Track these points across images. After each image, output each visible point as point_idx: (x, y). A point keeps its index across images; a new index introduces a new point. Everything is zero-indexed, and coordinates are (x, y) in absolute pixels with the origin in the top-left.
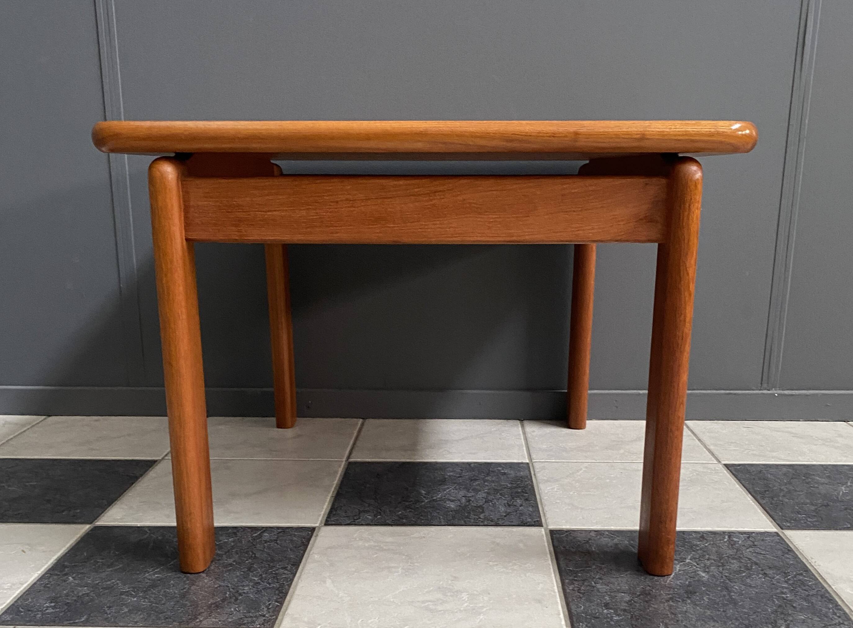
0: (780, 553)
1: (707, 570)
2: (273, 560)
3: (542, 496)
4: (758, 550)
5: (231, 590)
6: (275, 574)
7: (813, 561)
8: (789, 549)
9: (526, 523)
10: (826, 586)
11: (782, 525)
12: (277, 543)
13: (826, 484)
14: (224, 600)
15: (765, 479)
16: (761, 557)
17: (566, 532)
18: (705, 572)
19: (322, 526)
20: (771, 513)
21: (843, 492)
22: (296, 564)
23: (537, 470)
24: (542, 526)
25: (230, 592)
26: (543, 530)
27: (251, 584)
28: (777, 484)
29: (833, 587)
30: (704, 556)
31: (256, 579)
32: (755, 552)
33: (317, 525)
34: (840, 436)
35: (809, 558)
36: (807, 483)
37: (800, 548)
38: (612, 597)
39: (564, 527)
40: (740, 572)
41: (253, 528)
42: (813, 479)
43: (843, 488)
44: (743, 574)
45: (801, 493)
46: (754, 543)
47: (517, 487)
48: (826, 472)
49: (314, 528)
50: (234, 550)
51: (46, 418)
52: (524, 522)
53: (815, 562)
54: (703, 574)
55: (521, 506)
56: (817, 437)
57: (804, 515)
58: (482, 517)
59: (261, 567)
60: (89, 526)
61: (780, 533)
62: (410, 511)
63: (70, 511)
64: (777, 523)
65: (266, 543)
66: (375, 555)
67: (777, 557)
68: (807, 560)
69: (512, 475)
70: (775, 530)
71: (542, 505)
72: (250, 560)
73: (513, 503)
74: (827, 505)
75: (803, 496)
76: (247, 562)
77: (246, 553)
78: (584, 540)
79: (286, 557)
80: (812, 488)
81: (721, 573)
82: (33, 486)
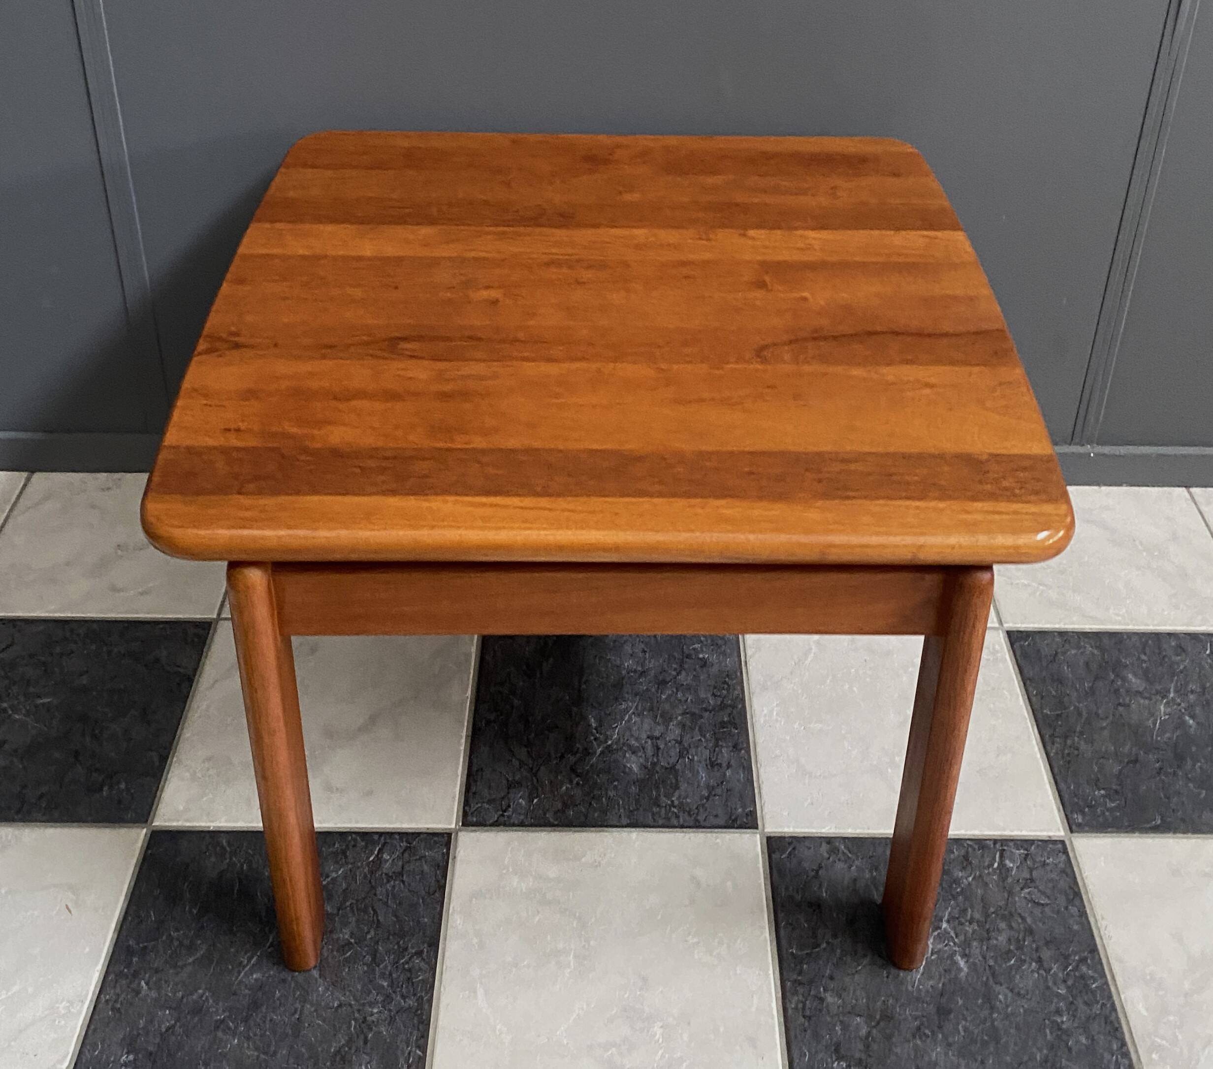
0: (1062, 901)
1: (967, 952)
2: (401, 934)
3: (757, 736)
4: (1036, 896)
5: (357, 1015)
6: (410, 970)
7: (1102, 924)
8: (1076, 890)
9: (735, 820)
10: (1113, 989)
11: (1072, 821)
12: (403, 882)
13: (1140, 693)
14: (350, 1041)
15: (1060, 680)
16: (1037, 911)
17: (790, 844)
18: (964, 955)
19: (460, 830)
20: (1062, 786)
21: (1160, 718)
22: (434, 943)
23: (749, 653)
24: (757, 828)
25: (355, 1020)
26: (758, 836)
27: (380, 998)
28: (1075, 695)
29: (1123, 997)
30: (964, 911)
31: (385, 984)
32: (1033, 901)
33: (453, 826)
34: (1175, 538)
35: (1099, 917)
36: (1116, 692)
37: (1090, 887)
38: (845, 1027)
39: (786, 830)
40: (1008, 954)
41: (367, 837)
42: (1124, 679)
43: (1162, 708)
44: (1012, 962)
45: (1104, 724)
46: (1031, 875)
47: (722, 707)
48: (1143, 657)
49: (449, 835)
50: (348, 904)
51: (28, 480)
52: (733, 817)
53: (1106, 927)
54: (962, 963)
55: (729, 766)
56: (1141, 543)
57: (1102, 792)
58: (676, 803)
59: (388, 952)
60: (145, 830)
61: (1067, 843)
62: (578, 784)
63: (111, 787)
64: (1066, 815)
65: (388, 881)
66: (537, 919)
67: (1058, 912)
68: (1096, 921)
69: (714, 670)
70: (1062, 833)
71: (756, 762)
72: (372, 933)
73: (717, 758)
74: (1136, 761)
75: (1106, 733)
76: (369, 936)
77: (365, 911)
78: (813, 870)
79: (419, 922)
80: (1121, 709)
81: (984, 958)
82: (48, 707)
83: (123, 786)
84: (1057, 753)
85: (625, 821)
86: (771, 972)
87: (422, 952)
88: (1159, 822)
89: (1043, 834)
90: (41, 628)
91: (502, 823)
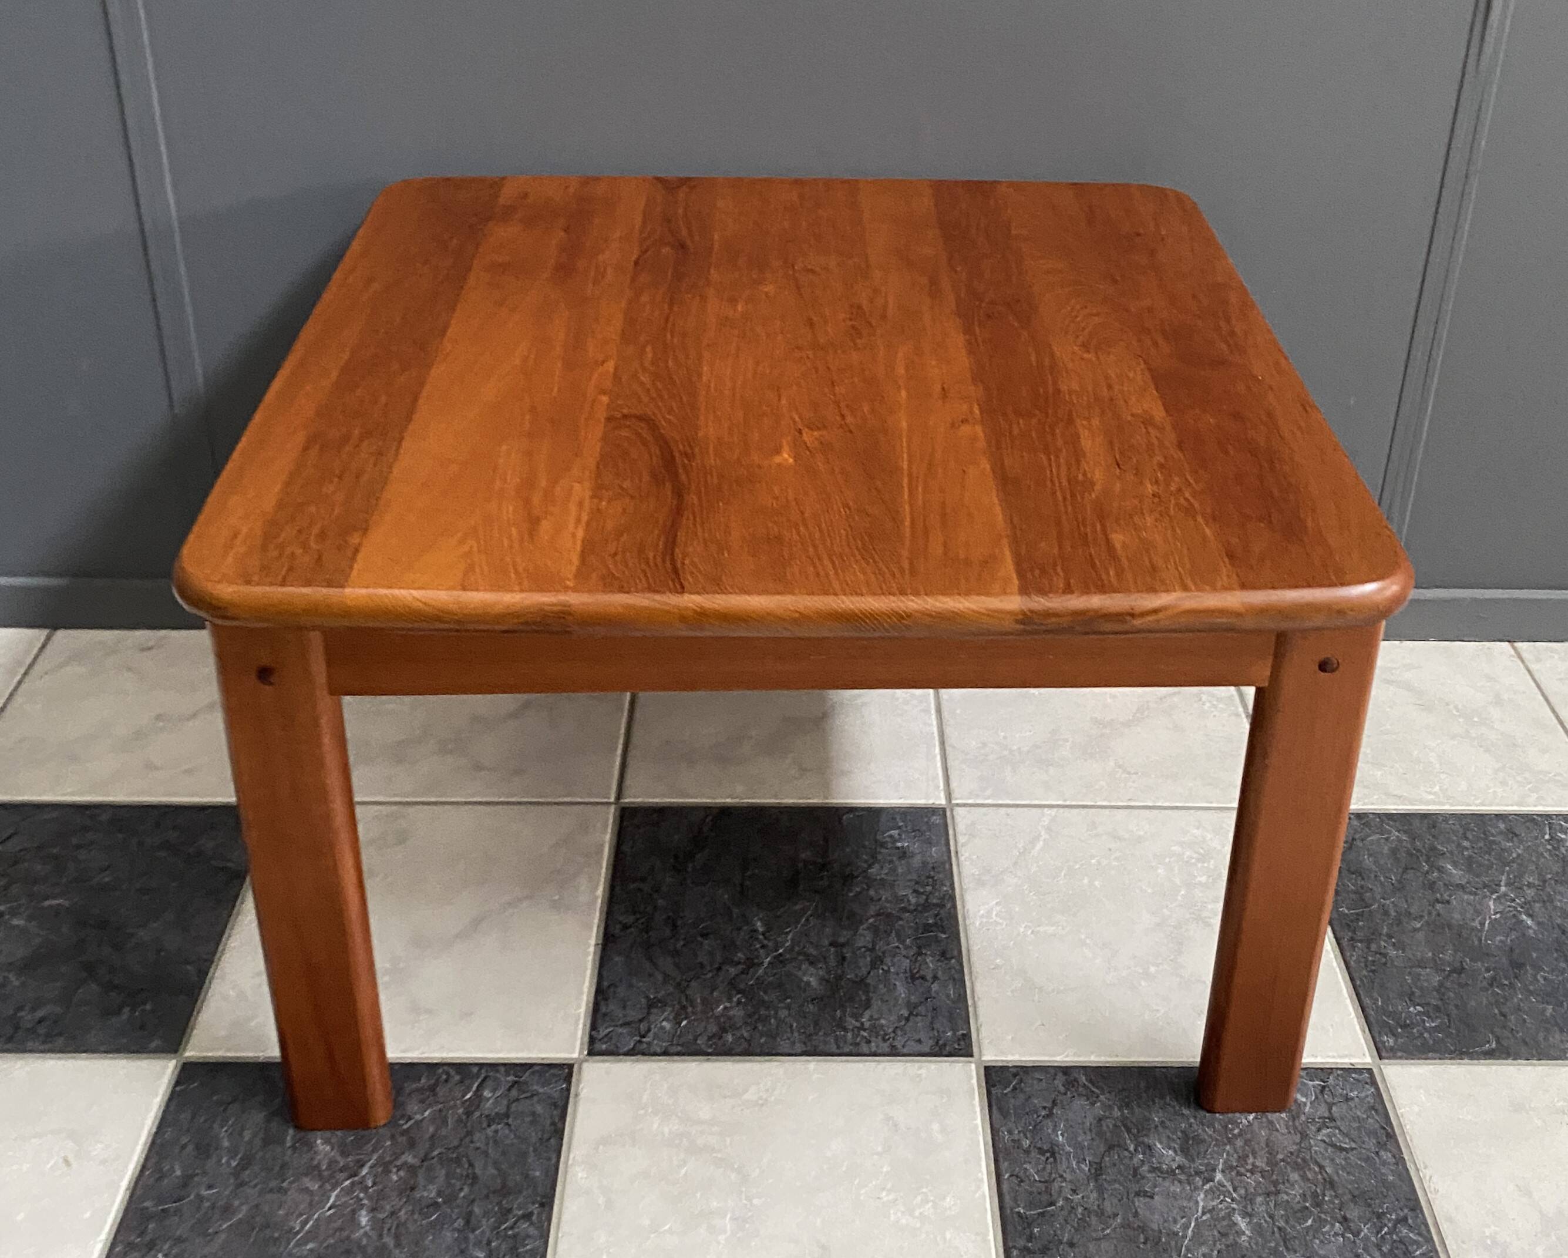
0: (1371, 1144)
1: (1249, 1210)
2: (505, 1192)
3: (971, 942)
4: (1339, 1139)
6: (515, 1236)
7: (1426, 1173)
8: (1390, 1130)
9: (945, 1046)
11: (1380, 1045)
12: (509, 1126)
13: (1462, 887)
16: (1340, 1158)
17: (1015, 1075)
18: (1245, 1214)
19: (585, 1061)
20: (1367, 1001)
21: (1490, 917)
22: (547, 1202)
23: (960, 840)
24: (972, 1056)
26: (973, 1066)
28: (1378, 890)
30: (1244, 1158)
31: (482, 1255)
32: (1333, 1146)
33: (575, 1055)
34: (1498, 701)
35: (1420, 1166)
36: (1432, 886)
37: (1408, 1128)
39: (1010, 1058)
40: (1303, 1213)
41: (463, 1070)
42: (1441, 870)
43: (1491, 903)
44: (1310, 1222)
45: (1418, 925)
46: (1330, 1112)
47: (926, 906)
48: (1466, 844)
49: (571, 1067)
50: (436, 1153)
51: (48, 638)
52: (941, 1042)
53: (1431, 1177)
54: (1242, 1224)
55: (935, 978)
56: (1456, 707)
57: (1419, 1008)
58: (867, 1025)
59: (486, 1214)
60: (174, 1062)
61: (1375, 1071)
62: (739, 1003)
63: (133, 1010)
64: (1373, 1038)
65: (489, 1126)
66: (683, 1171)
67: (1367, 1159)
68: (1417, 1170)
69: (917, 861)
70: (1368, 1060)
71: (971, 973)
72: (466, 1190)
73: (920, 969)
74: (1460, 970)
75: (1420, 936)
76: (462, 1194)
77: (458, 1161)
78: (1044, 1108)
79: (527, 1176)
80: (1438, 906)
81: (1271, 1217)
82: (57, 911)
83: (148, 1007)
84: (1358, 962)
85: (799, 1047)
86: (991, 1237)
87: (531, 1214)
88: (1494, 1045)
89: (1345, 1061)
90: (55, 814)
91: (638, 1051)
